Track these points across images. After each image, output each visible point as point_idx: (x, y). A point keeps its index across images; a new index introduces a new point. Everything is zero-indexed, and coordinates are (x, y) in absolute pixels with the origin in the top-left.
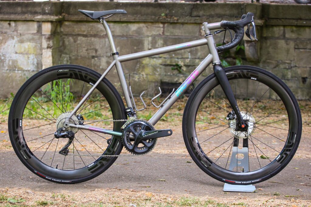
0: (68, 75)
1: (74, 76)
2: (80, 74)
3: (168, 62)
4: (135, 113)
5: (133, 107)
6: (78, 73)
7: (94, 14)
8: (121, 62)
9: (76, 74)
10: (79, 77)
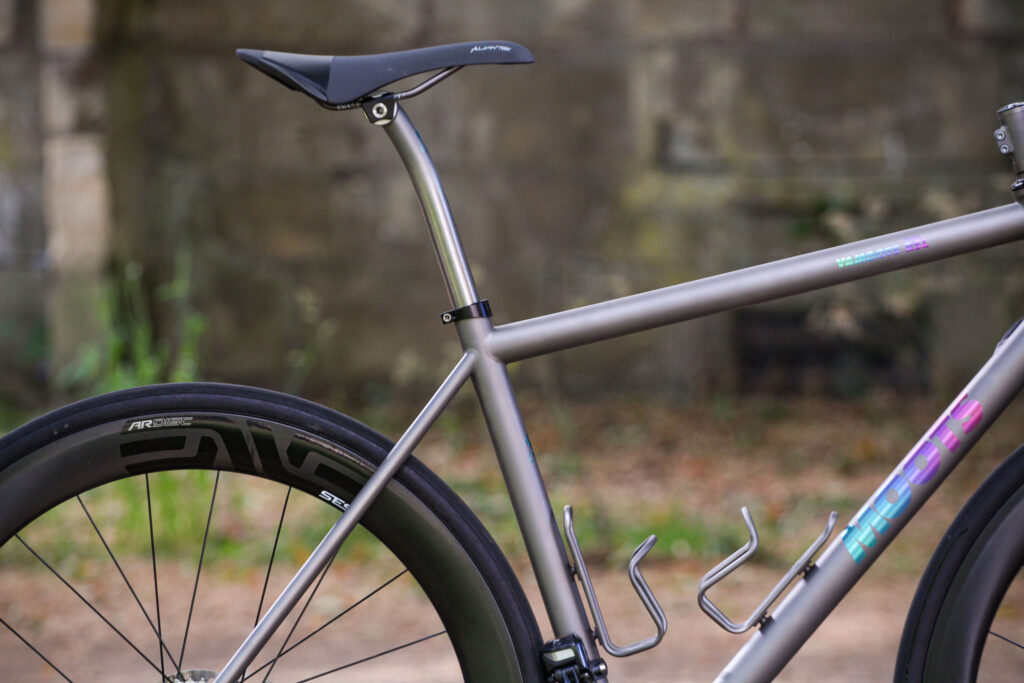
0: (191, 450)
1: (223, 453)
2: (257, 438)
3: (773, 190)
4: (602, 667)
5: (588, 631)
6: (246, 431)
7: (332, 73)
8: (506, 358)
9: (234, 439)
10: (257, 461)
